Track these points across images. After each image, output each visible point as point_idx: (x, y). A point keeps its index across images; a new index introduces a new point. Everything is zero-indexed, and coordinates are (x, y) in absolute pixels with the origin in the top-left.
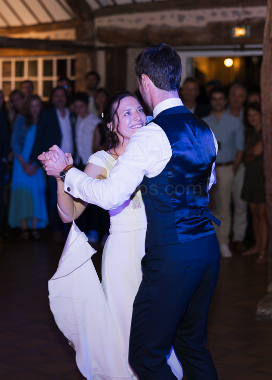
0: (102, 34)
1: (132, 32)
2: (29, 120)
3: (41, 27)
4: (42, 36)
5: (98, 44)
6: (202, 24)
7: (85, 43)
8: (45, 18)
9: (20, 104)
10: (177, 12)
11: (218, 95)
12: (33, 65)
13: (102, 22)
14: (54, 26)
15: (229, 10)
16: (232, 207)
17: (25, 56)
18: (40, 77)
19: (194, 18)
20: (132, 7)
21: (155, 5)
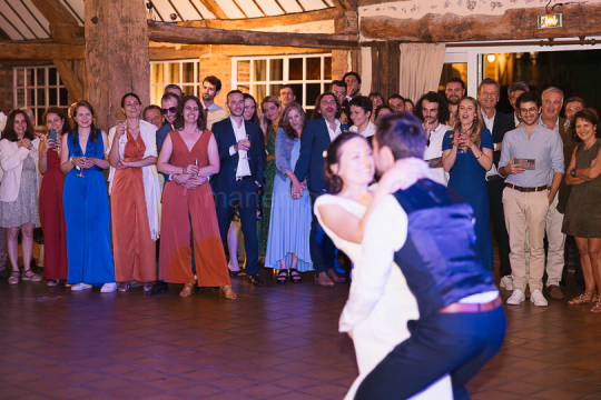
0: (368, 27)
1: (407, 24)
2: (291, 133)
3: (288, 16)
4: (290, 29)
5: (362, 39)
6: (499, 12)
7: (347, 38)
12: (278, 65)
13: (368, 11)
14: (305, 16)
17: (267, 54)
18: (286, 80)
19: (488, 5)
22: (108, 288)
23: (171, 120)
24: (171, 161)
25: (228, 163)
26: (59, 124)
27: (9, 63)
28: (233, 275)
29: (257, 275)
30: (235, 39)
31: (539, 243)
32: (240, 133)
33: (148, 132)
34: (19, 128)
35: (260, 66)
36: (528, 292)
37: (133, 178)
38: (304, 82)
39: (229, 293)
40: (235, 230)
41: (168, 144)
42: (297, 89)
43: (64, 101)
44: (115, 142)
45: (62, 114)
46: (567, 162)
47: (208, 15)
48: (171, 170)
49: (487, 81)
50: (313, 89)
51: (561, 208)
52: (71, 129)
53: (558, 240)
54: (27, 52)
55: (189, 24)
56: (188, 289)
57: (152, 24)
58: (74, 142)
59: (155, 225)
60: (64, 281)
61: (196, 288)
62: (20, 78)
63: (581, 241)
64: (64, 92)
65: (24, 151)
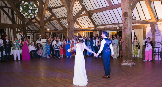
0: (98, 29)
1: (103, 28)
3: (89, 28)
4: (90, 29)
6: (113, 27)
7: (96, 30)
8: (90, 27)
10: (109, 26)
11: (115, 37)
12: (88, 33)
13: (98, 27)
15: (116, 25)
17: (87, 32)
19: (111, 26)
20: (103, 25)
21: (106, 25)
22: (70, 57)
26: (65, 40)
27: (58, 33)
29: (86, 56)
30: (84, 30)
31: (116, 52)
34: (61, 40)
35: (86, 33)
36: (115, 57)
37: (73, 45)
41: (77, 42)
42: (90, 36)
43: (64, 37)
44: (71, 42)
45: (65, 39)
47: (81, 28)
49: (111, 35)
50: (92, 36)
52: (66, 40)
53: (118, 51)
54: (60, 32)
55: (78, 29)
57: (75, 29)
58: (67, 41)
60: (65, 56)
62: (59, 35)
63: (120, 52)
64: (64, 36)
65: (62, 42)
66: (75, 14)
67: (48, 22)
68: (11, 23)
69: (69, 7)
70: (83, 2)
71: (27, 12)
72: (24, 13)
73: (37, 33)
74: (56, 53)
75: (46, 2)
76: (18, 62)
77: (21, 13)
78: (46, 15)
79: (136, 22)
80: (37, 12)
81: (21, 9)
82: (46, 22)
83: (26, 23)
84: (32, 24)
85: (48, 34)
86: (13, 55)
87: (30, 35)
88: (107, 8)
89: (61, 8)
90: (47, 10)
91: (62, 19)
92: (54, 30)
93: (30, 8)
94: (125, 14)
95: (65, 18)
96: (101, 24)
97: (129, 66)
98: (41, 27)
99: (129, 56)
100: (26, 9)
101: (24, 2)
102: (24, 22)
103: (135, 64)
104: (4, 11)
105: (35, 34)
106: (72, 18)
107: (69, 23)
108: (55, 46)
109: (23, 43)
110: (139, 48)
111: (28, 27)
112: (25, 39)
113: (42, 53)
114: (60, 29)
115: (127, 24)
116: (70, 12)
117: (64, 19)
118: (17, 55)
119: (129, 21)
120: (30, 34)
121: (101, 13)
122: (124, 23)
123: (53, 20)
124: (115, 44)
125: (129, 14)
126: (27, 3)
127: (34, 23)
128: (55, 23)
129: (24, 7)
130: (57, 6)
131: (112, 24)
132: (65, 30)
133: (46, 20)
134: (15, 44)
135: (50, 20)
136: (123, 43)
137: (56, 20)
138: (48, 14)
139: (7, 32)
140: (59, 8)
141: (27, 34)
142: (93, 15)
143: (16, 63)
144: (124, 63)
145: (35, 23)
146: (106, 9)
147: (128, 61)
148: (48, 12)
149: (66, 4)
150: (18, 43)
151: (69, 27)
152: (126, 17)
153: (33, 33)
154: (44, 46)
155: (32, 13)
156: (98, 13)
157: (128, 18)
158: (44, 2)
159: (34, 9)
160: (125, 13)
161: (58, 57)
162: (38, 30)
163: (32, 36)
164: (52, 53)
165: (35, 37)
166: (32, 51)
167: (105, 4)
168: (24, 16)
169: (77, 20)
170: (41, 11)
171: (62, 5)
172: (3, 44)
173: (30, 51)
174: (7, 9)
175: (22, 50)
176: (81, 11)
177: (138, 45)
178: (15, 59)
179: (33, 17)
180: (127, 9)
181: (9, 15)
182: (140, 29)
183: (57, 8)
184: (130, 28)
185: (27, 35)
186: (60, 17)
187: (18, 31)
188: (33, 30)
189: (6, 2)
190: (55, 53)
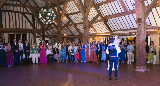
1: (118, 34)
2: (104, 46)
4: (105, 34)
5: (113, 35)
6: (128, 33)
7: (111, 35)
8: (105, 32)
9: (102, 44)
10: (124, 31)
11: (130, 42)
13: (113, 33)
14: (107, 33)
15: (132, 31)
16: (132, 58)
17: (103, 37)
18: (105, 40)
19: (127, 32)
20: (118, 30)
21: (121, 30)
22: (85, 62)
23: (92, 44)
24: (92, 48)
25: (98, 49)
27: (75, 38)
28: (98, 61)
29: (101, 61)
30: (99, 36)
32: (99, 46)
33: (89, 45)
34: (76, 45)
35: (102, 39)
36: (130, 63)
37: (88, 50)
38: (107, 40)
39: (97, 62)
40: (98, 56)
41: (91, 47)
46: (134, 49)
47: (96, 33)
48: (92, 49)
49: (126, 40)
51: (134, 54)
52: (81, 45)
53: (133, 57)
54: (77, 37)
55: (94, 34)
56: (93, 62)
57: (90, 34)
58: (82, 46)
59: (90, 55)
60: (80, 61)
61: (94, 62)
62: (76, 39)
64: (81, 41)
65: (77, 47)
66: (91, 20)
67: (66, 28)
68: (32, 28)
69: (85, 13)
70: (99, 8)
71: (46, 18)
72: (43, 20)
73: (55, 38)
74: (72, 58)
75: (63, 8)
76: (35, 65)
77: (40, 19)
78: (63, 21)
79: (151, 27)
80: (55, 18)
81: (40, 16)
82: (63, 27)
83: (45, 28)
84: (50, 29)
85: (66, 38)
86: (31, 58)
87: (49, 40)
88: (123, 14)
89: (78, 14)
90: (64, 16)
91: (79, 25)
92: (71, 35)
93: (48, 15)
94: (139, 21)
95: (81, 23)
96: (117, 29)
97: (143, 72)
98: (58, 32)
99: (142, 62)
100: (45, 16)
101: (43, 9)
102: (43, 27)
103: (149, 70)
104: (26, 17)
105: (53, 39)
106: (88, 24)
107: (84, 28)
108: (70, 51)
109: (41, 47)
110: (155, 54)
111: (47, 32)
112: (43, 44)
113: (58, 57)
114: (77, 34)
115: (141, 30)
116: (85, 17)
117: (81, 25)
118: (35, 58)
119: (143, 28)
120: (49, 38)
121: (117, 18)
122: (138, 29)
123: (70, 25)
124: (130, 49)
125: (143, 20)
126: (46, 10)
127: (52, 28)
128: (72, 28)
129: (43, 13)
130: (74, 12)
131: (127, 30)
132: (81, 35)
133: (63, 25)
134: (34, 48)
135: (67, 25)
136: (136, 49)
137: (73, 26)
138: (65, 19)
139: (27, 36)
140: (76, 14)
141: (46, 38)
142: (109, 21)
143: (34, 66)
144: (137, 69)
145: (54, 29)
146: (121, 15)
147: (142, 67)
148: (65, 18)
149: (82, 11)
150: (36, 47)
151: (84, 32)
152: (140, 23)
153: (52, 38)
154: (60, 50)
155: (50, 19)
156: (114, 19)
157: (142, 24)
158: (62, 8)
159: (52, 15)
160: (139, 19)
161: (73, 61)
162: (56, 35)
163: (51, 40)
164: (68, 57)
165: (53, 42)
166: (49, 55)
167: (120, 10)
168: (42, 22)
169: (93, 25)
170: (59, 17)
171: (78, 11)
172: (23, 48)
173: (47, 55)
174: (29, 15)
175: (40, 54)
176: (97, 17)
177: (154, 51)
178: (34, 62)
179: (51, 23)
180: (141, 15)
181: (31, 21)
182: (156, 35)
183: (74, 13)
184: (144, 34)
185: (46, 40)
186: (77, 22)
187: (38, 35)
188: (51, 35)
189: (28, 9)
190: (70, 57)
